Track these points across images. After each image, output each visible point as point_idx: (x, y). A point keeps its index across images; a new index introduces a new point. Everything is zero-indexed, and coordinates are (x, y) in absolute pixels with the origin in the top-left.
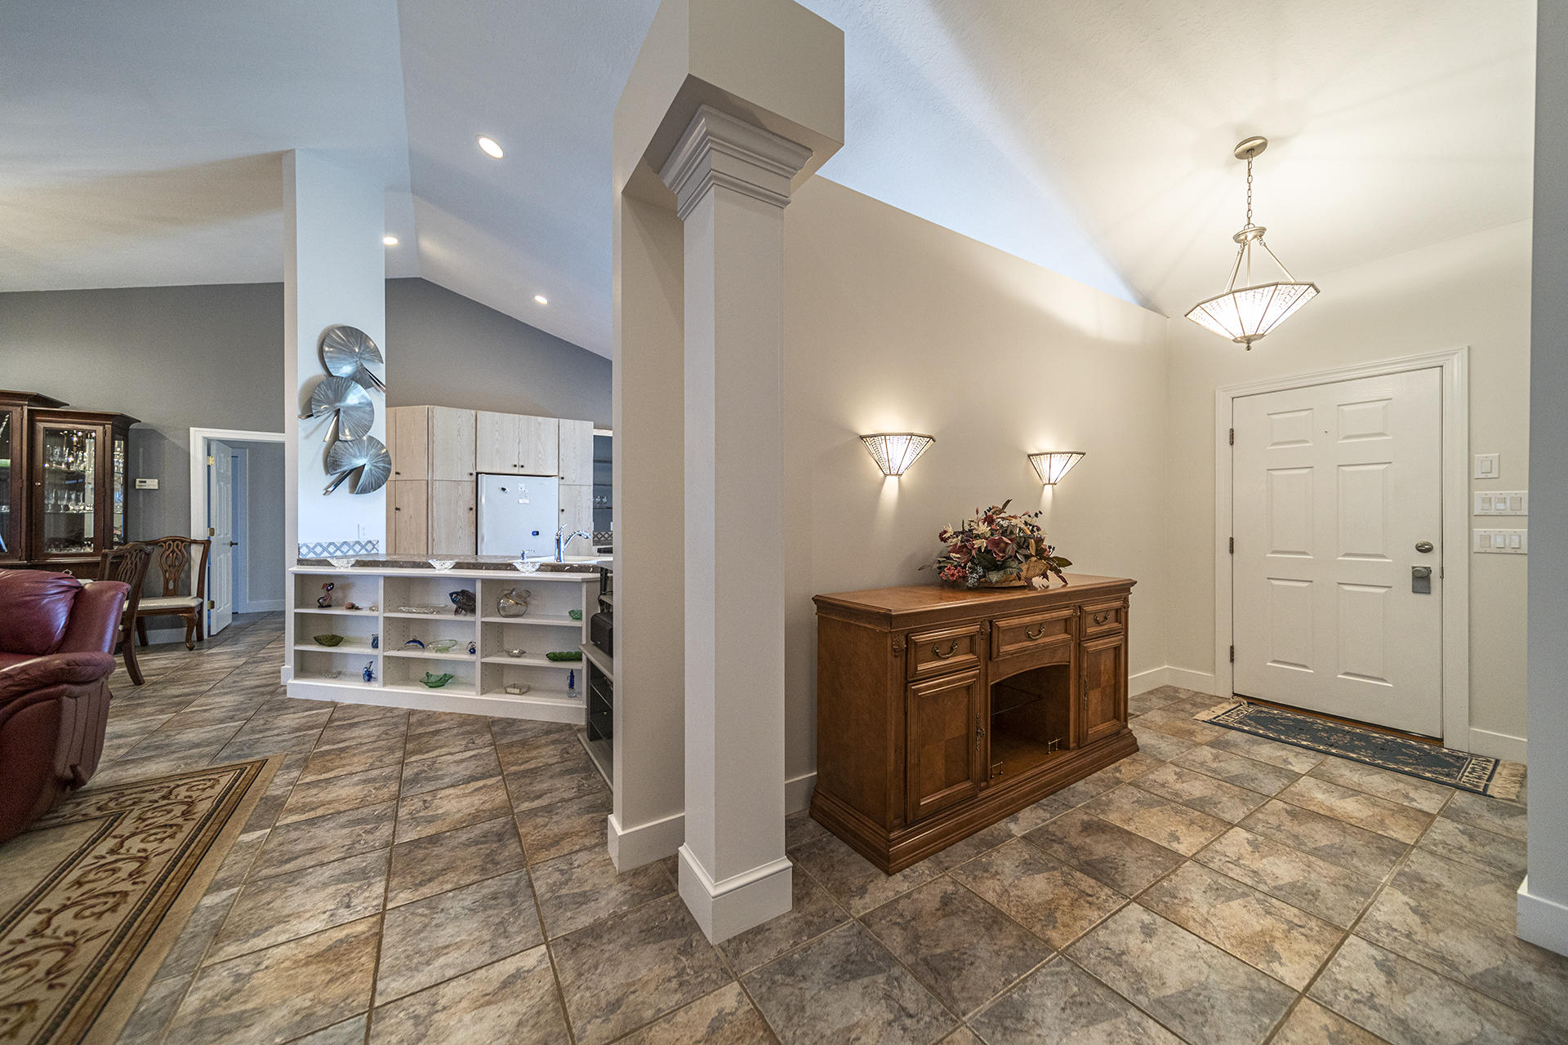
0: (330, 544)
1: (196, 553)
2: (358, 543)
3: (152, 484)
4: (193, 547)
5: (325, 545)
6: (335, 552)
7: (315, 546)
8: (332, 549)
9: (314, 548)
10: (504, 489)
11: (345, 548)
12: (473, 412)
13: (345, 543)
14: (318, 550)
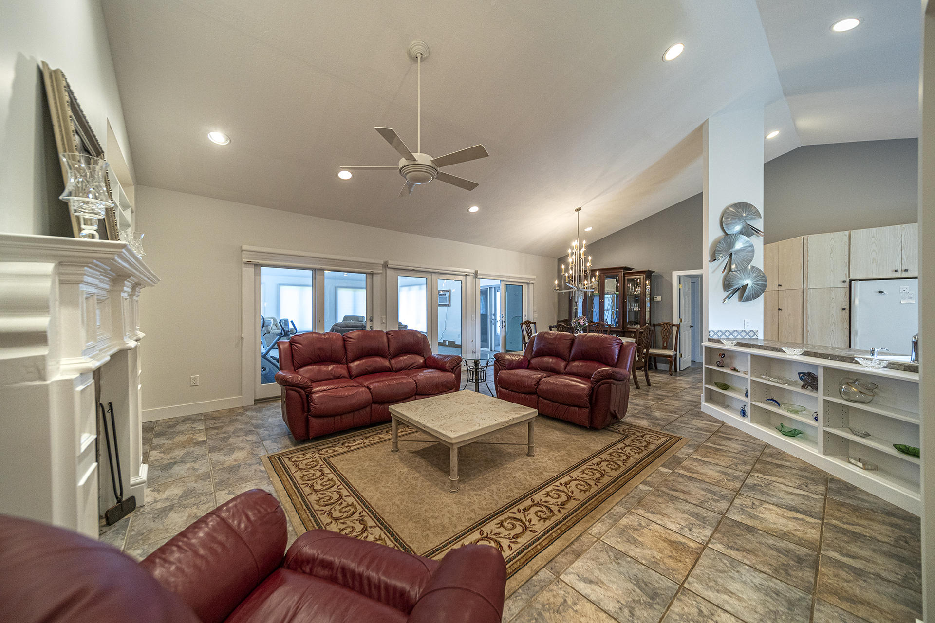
0: (726, 331)
1: (674, 329)
2: (744, 331)
3: (659, 298)
4: (674, 327)
5: (723, 332)
6: (729, 336)
7: (718, 332)
8: (727, 334)
9: (717, 333)
10: (881, 292)
11: (735, 334)
12: (847, 233)
13: (735, 331)
14: (720, 334)
